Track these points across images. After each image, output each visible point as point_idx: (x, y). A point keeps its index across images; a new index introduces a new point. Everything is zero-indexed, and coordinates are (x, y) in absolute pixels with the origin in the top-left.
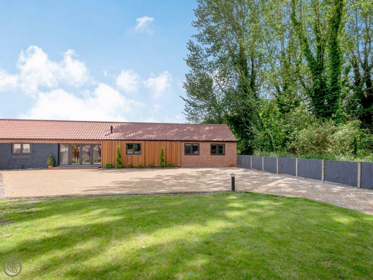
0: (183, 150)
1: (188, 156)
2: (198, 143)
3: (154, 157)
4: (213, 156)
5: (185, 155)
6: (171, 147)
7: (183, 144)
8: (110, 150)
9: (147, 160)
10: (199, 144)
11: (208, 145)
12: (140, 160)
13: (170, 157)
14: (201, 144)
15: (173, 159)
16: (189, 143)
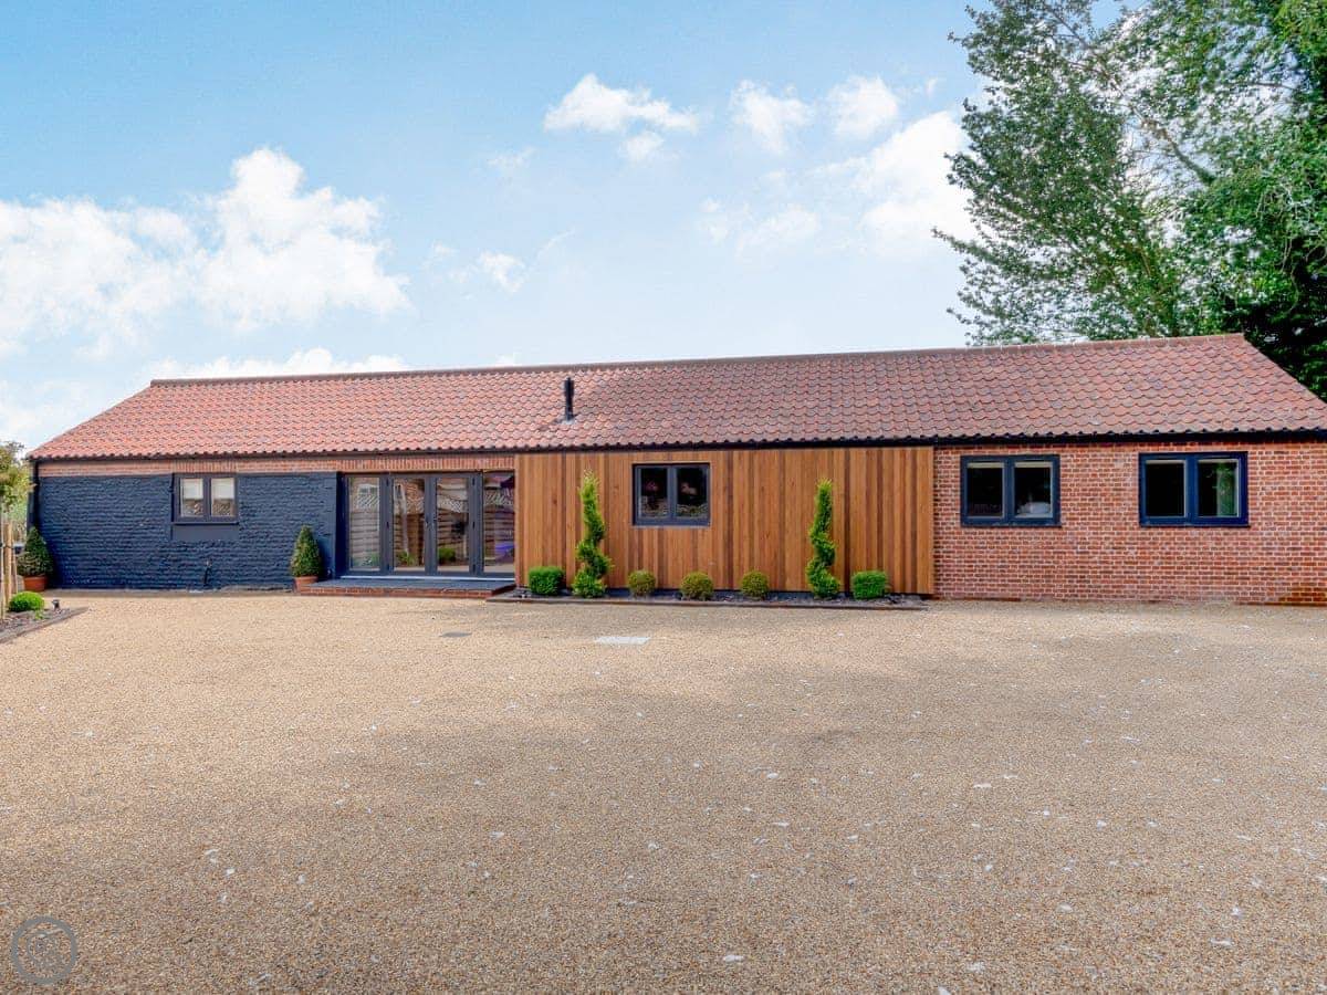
0: (953, 495)
1: (983, 536)
2: (1052, 451)
3: (782, 540)
4: (1158, 534)
5: (965, 523)
6: (879, 476)
7: (952, 459)
8: (555, 502)
9: (742, 553)
10: (1055, 459)
11: (1119, 465)
12: (704, 551)
13: (869, 537)
14: (1069, 458)
15: (892, 547)
16: (987, 452)
